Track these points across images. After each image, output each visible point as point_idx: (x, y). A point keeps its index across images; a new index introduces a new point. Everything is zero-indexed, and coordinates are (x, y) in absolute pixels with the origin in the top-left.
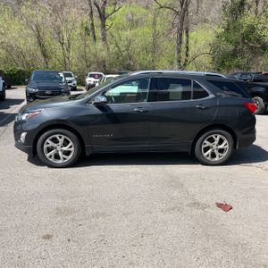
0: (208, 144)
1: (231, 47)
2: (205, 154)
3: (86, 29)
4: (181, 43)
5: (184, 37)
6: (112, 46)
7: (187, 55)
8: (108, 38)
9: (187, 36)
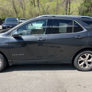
0: (82, 59)
1: (86, 9)
2: (80, 65)
3: (32, 2)
4: (67, 7)
5: (68, 5)
6: (41, 9)
7: (69, 12)
8: (40, 5)
9: (70, 5)
